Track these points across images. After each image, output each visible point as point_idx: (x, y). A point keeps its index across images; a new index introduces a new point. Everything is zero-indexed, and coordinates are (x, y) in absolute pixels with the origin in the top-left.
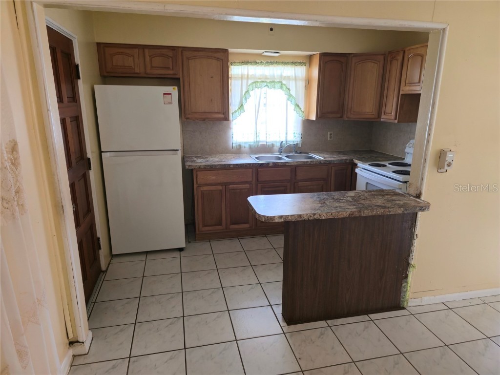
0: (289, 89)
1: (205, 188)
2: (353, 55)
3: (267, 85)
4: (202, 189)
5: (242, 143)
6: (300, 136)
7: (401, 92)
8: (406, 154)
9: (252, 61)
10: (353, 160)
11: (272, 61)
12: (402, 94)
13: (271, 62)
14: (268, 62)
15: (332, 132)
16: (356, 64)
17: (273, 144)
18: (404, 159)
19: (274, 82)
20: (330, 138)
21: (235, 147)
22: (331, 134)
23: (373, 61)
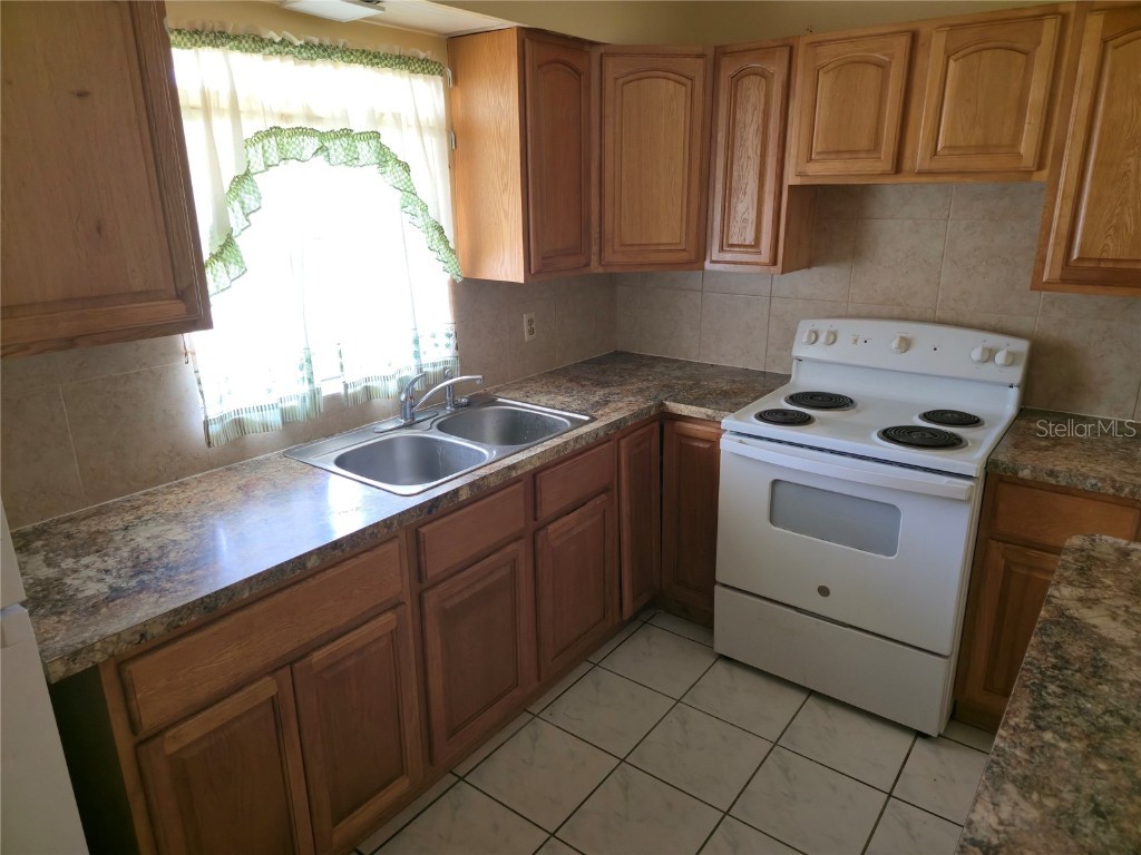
0: (406, 167)
1: (193, 730)
2: (602, 50)
3: (322, 149)
4: (171, 748)
5: (248, 410)
6: (452, 342)
7: (791, 179)
8: (795, 362)
9: (242, 28)
10: (662, 404)
11: (327, 42)
12: (790, 187)
13: (321, 45)
14: (308, 46)
15: (532, 315)
16: (620, 81)
17: (367, 389)
18: (788, 377)
19: (347, 133)
20: (531, 332)
21: (223, 437)
22: (530, 322)
23: (671, 75)
